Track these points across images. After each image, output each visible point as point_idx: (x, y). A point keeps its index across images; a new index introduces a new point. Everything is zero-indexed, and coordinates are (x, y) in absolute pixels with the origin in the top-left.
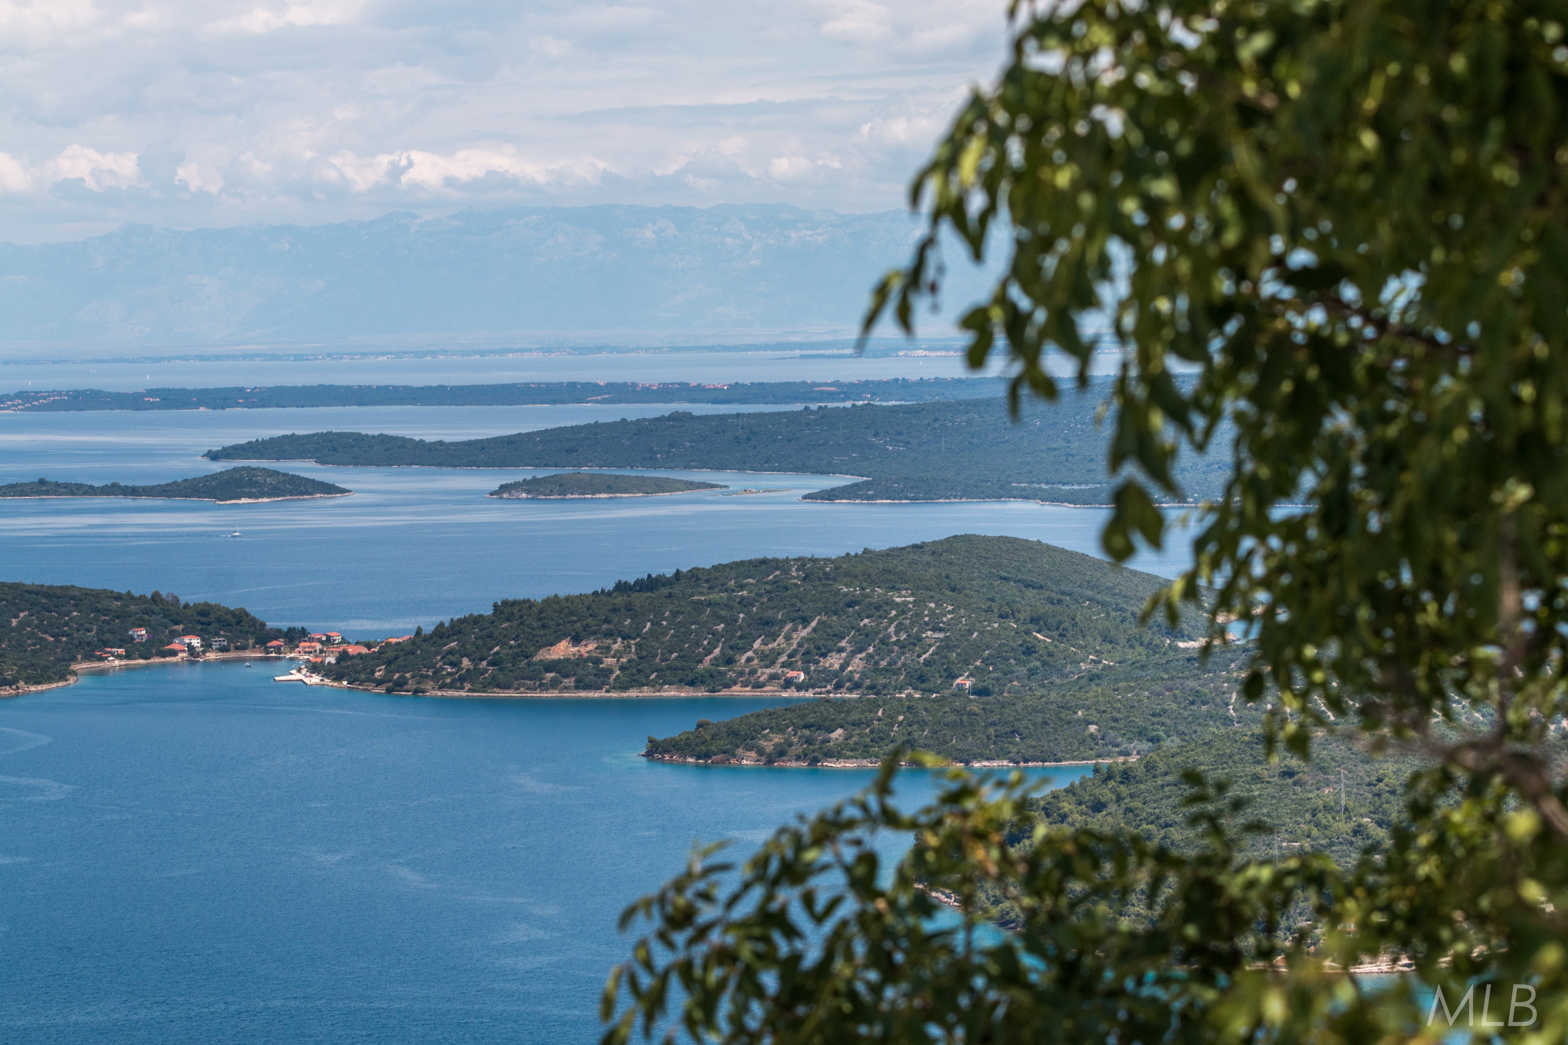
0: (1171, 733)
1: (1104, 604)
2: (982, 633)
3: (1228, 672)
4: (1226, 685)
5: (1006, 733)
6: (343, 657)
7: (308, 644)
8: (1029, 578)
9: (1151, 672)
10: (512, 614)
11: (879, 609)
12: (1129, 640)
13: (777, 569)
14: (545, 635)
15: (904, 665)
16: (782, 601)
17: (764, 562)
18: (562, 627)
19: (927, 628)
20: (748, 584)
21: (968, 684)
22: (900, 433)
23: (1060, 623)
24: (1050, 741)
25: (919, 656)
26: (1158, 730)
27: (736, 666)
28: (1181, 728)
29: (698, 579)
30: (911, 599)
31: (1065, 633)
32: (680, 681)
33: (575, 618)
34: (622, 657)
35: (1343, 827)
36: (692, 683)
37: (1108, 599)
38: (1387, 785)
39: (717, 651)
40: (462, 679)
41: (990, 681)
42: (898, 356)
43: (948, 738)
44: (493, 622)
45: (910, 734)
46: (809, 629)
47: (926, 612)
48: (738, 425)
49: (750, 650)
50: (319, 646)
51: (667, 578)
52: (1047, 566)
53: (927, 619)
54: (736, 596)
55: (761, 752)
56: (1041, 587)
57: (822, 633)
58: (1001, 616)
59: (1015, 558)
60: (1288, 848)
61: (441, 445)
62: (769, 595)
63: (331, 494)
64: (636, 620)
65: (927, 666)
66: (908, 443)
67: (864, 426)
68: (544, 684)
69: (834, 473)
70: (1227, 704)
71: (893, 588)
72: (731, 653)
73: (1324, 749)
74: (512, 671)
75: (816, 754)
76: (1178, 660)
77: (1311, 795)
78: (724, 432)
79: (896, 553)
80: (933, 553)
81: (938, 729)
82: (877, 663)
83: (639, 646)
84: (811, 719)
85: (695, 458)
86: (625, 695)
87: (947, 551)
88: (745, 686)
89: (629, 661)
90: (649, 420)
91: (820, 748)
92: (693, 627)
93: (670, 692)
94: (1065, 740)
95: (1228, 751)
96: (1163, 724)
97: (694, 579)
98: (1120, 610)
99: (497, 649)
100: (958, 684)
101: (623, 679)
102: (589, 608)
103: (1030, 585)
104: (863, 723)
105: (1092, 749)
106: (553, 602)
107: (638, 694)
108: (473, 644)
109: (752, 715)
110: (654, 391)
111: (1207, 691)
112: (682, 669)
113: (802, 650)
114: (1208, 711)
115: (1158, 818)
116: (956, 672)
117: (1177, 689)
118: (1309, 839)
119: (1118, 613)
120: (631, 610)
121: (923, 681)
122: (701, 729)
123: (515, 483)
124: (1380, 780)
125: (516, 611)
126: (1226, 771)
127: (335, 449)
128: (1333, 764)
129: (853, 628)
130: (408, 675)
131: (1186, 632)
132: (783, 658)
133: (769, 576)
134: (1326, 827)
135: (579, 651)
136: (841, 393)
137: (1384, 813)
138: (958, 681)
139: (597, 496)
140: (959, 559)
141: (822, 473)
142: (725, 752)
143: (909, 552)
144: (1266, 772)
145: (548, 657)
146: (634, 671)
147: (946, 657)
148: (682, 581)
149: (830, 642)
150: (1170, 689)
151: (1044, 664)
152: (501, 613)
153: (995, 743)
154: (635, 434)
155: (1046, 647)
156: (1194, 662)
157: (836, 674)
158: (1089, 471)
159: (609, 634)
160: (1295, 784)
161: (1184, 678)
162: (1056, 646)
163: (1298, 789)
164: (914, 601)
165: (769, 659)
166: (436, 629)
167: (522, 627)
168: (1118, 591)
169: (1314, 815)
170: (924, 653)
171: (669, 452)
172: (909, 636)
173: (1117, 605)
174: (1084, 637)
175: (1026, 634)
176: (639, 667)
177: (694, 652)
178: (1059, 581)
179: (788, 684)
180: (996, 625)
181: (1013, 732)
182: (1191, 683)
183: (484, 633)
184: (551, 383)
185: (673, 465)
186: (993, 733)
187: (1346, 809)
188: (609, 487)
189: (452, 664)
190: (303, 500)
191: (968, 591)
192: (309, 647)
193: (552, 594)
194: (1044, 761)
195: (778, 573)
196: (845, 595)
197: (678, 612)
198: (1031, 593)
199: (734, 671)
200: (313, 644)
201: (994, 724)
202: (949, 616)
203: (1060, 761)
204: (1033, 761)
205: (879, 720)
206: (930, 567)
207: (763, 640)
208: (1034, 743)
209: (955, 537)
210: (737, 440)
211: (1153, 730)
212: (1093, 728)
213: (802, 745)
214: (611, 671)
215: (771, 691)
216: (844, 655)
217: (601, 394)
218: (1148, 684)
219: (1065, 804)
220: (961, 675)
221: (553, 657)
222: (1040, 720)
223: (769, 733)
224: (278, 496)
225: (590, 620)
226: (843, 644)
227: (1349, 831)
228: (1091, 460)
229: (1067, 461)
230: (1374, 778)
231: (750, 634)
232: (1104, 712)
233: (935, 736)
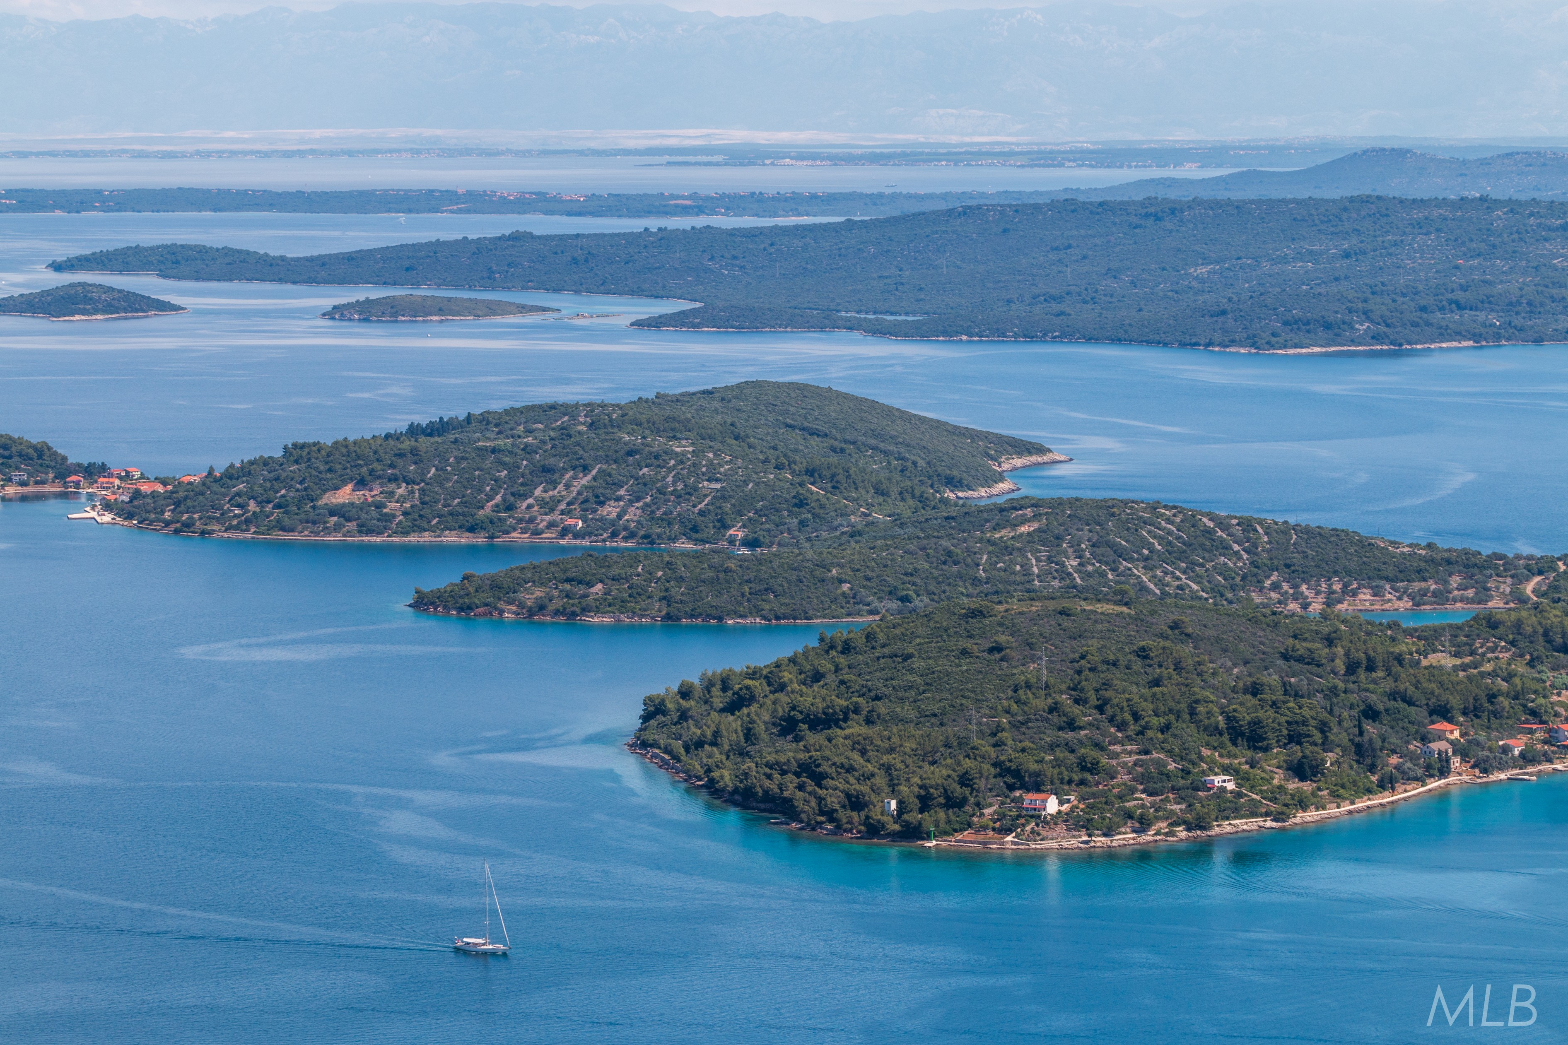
0: (921, 592)
1: (886, 453)
2: (757, 484)
3: (982, 532)
4: (978, 545)
5: (760, 591)
6: (137, 494)
7: (107, 480)
8: (814, 426)
9: (910, 530)
10: (301, 456)
11: (657, 459)
12: (901, 493)
13: (565, 415)
14: (331, 479)
15: (679, 515)
16: (564, 448)
17: (553, 407)
18: (348, 471)
19: (704, 478)
20: (536, 429)
21: (740, 535)
22: (735, 257)
23: (833, 476)
24: (803, 599)
25: (694, 506)
26: (908, 589)
27: (516, 513)
28: (931, 588)
29: (488, 423)
30: (691, 449)
31: (839, 485)
32: (460, 527)
33: (361, 462)
34: (405, 502)
35: (1041, 703)
36: (472, 529)
37: (891, 448)
38: (1089, 663)
39: (498, 498)
40: (248, 521)
41: (761, 533)
42: (764, 165)
43: (703, 595)
44: (281, 465)
45: (667, 590)
46: (589, 477)
47: (704, 462)
48: (577, 246)
49: (530, 496)
50: (117, 482)
51: (459, 422)
52: (833, 414)
53: (704, 469)
54: (520, 443)
55: (521, 605)
56: (826, 435)
57: (601, 481)
58: (777, 467)
59: (803, 405)
60: (987, 724)
61: (283, 260)
62: (553, 442)
63: (166, 311)
64: (422, 465)
65: (702, 516)
66: (742, 267)
67: (701, 249)
68: (327, 528)
69: (668, 298)
70: (978, 565)
71: (674, 437)
72: (512, 499)
73: (1035, 624)
74: (297, 514)
75: (575, 608)
76: (936, 519)
77: (1015, 671)
78: (562, 252)
79: (686, 399)
80: (723, 399)
81: (695, 585)
82: (653, 512)
83: (422, 491)
84: (571, 574)
85: (533, 278)
86: (407, 539)
87: (736, 397)
88: (525, 533)
89: (412, 506)
90: (490, 239)
91: (580, 603)
92: (477, 473)
93: (451, 538)
94: (818, 598)
95: (945, 624)
96: (914, 584)
97: (484, 423)
98: (902, 459)
99: (283, 492)
100: (731, 535)
101: (405, 524)
102: (375, 452)
103: (815, 433)
104: (623, 579)
105: (842, 607)
106: (342, 446)
107: (419, 539)
108: (261, 486)
109: (517, 568)
110: (511, 202)
111: (959, 551)
112: (464, 515)
113: (581, 499)
114: (959, 572)
115: (870, 690)
116: (729, 522)
117: (931, 548)
118: (1008, 716)
119: (900, 462)
120: (417, 455)
121: (697, 532)
122: (466, 581)
123: (348, 303)
124: (1083, 657)
125: (304, 454)
126: (939, 644)
127: (177, 262)
128: (1042, 639)
129: (632, 477)
130: (196, 516)
131: (966, 482)
132: (563, 506)
133: (557, 421)
134: (1025, 703)
135: (364, 495)
136: (695, 207)
137: (1082, 690)
138: (731, 532)
139: (429, 318)
140: (747, 406)
141: (656, 297)
142: (487, 605)
143: (700, 398)
144: (975, 647)
145: (334, 501)
146: (416, 517)
147: (720, 508)
148: (474, 425)
149: (608, 491)
150: (923, 549)
151: (815, 516)
152: (291, 454)
153: (749, 601)
154: (474, 253)
155: (818, 500)
156: (951, 521)
157: (613, 523)
158: (917, 301)
159: (393, 479)
160: (1002, 660)
161: (938, 538)
162: (828, 499)
163: (1005, 664)
164: (693, 451)
165: (548, 506)
166: (227, 470)
167: (310, 470)
168: (901, 440)
169: (1015, 691)
170: (700, 503)
171: (507, 272)
172: (685, 486)
173: (899, 453)
174: (856, 489)
175: (800, 485)
176: (421, 513)
177: (475, 498)
178: (844, 429)
179: (565, 532)
180: (772, 476)
181: (766, 590)
182: (945, 543)
183: (272, 475)
184: (410, 191)
185: (510, 285)
186: (748, 590)
187: (1047, 686)
188: (440, 310)
189: (239, 506)
190: (138, 318)
191: (752, 439)
192: (107, 483)
193: (340, 438)
194: (795, 618)
195: (566, 418)
196: (626, 444)
197: (463, 458)
198: (815, 441)
199: (514, 518)
200: (111, 480)
201: (749, 581)
202: (727, 467)
203: (811, 618)
204: (784, 619)
205: (638, 575)
206: (718, 413)
207: (544, 487)
208: (787, 601)
209: (746, 382)
210: (575, 261)
211: (903, 589)
212: (846, 587)
213: (563, 598)
214: (394, 516)
215: (549, 538)
216: (622, 503)
217: (457, 204)
218: (903, 542)
219: (786, 674)
220: (734, 526)
221: (338, 500)
222: (794, 578)
223: (532, 586)
224: (112, 313)
225: (376, 466)
226: (622, 492)
227: (1046, 707)
228: (921, 289)
229: (897, 290)
230: (1077, 655)
231: (532, 481)
232: (858, 570)
233: (691, 592)
